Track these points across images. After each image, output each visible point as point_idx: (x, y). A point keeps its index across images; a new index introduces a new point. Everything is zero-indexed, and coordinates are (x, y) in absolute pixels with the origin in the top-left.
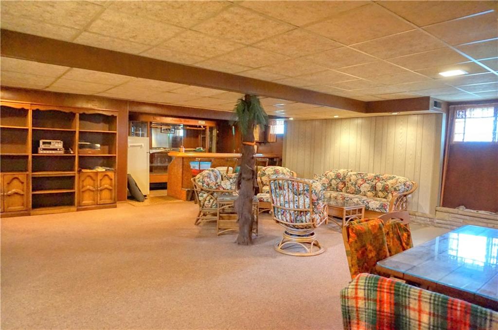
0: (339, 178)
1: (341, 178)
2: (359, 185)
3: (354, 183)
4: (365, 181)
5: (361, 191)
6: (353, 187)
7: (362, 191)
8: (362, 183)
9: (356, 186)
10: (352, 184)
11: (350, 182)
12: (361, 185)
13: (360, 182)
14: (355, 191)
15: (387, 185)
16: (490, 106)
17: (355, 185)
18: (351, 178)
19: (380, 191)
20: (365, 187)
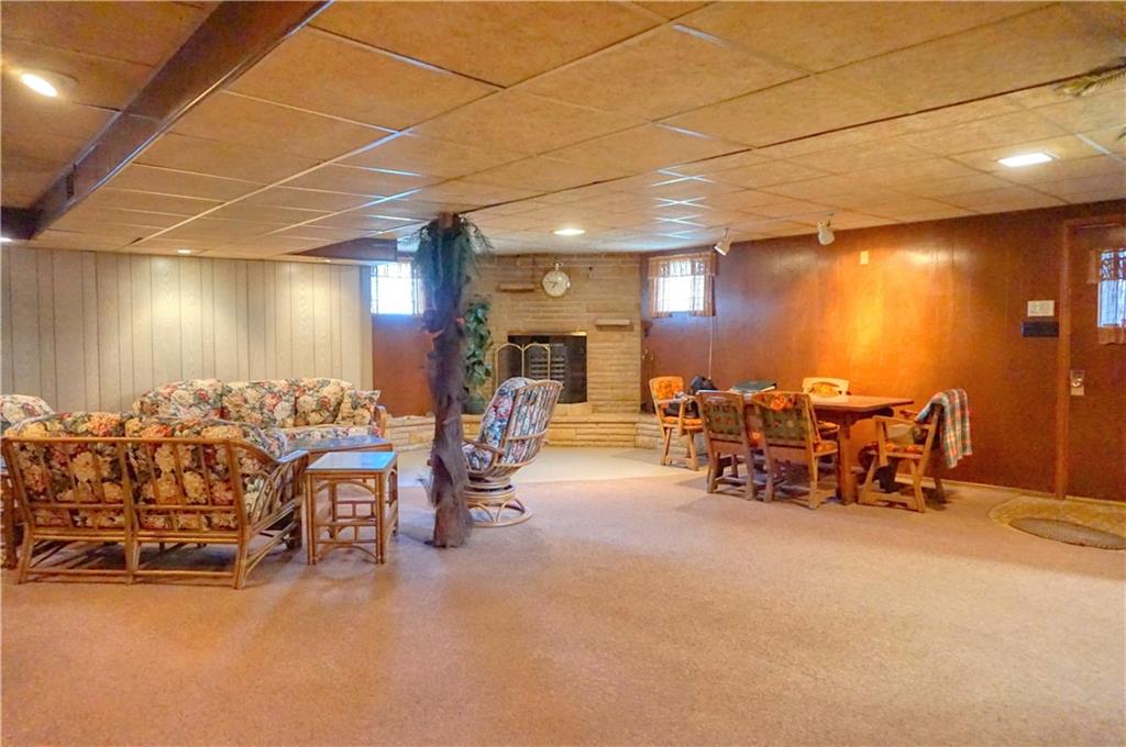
0: (207, 402)
1: (211, 401)
2: (271, 408)
3: (257, 406)
4: (279, 397)
5: (275, 420)
6: (257, 415)
7: (279, 418)
8: (274, 401)
9: (265, 411)
10: (253, 409)
11: (247, 406)
12: (274, 406)
13: (269, 400)
14: (262, 422)
15: (326, 397)
16: (406, 262)
17: (261, 409)
18: (246, 395)
19: (313, 411)
20: (282, 411)
